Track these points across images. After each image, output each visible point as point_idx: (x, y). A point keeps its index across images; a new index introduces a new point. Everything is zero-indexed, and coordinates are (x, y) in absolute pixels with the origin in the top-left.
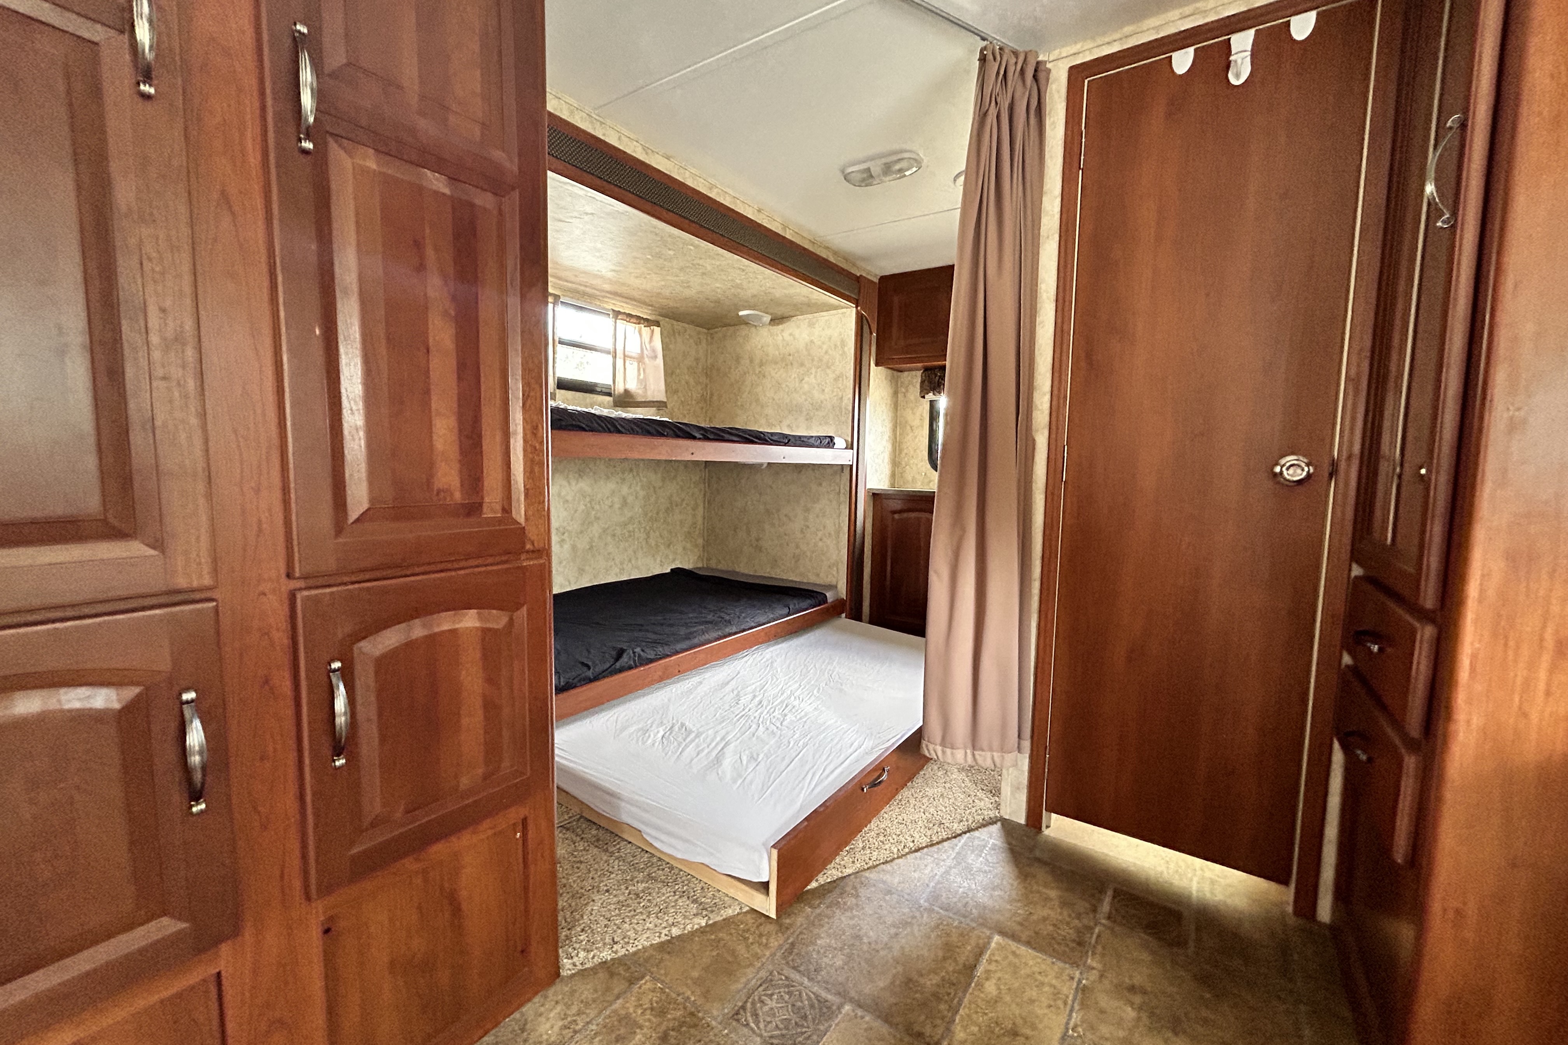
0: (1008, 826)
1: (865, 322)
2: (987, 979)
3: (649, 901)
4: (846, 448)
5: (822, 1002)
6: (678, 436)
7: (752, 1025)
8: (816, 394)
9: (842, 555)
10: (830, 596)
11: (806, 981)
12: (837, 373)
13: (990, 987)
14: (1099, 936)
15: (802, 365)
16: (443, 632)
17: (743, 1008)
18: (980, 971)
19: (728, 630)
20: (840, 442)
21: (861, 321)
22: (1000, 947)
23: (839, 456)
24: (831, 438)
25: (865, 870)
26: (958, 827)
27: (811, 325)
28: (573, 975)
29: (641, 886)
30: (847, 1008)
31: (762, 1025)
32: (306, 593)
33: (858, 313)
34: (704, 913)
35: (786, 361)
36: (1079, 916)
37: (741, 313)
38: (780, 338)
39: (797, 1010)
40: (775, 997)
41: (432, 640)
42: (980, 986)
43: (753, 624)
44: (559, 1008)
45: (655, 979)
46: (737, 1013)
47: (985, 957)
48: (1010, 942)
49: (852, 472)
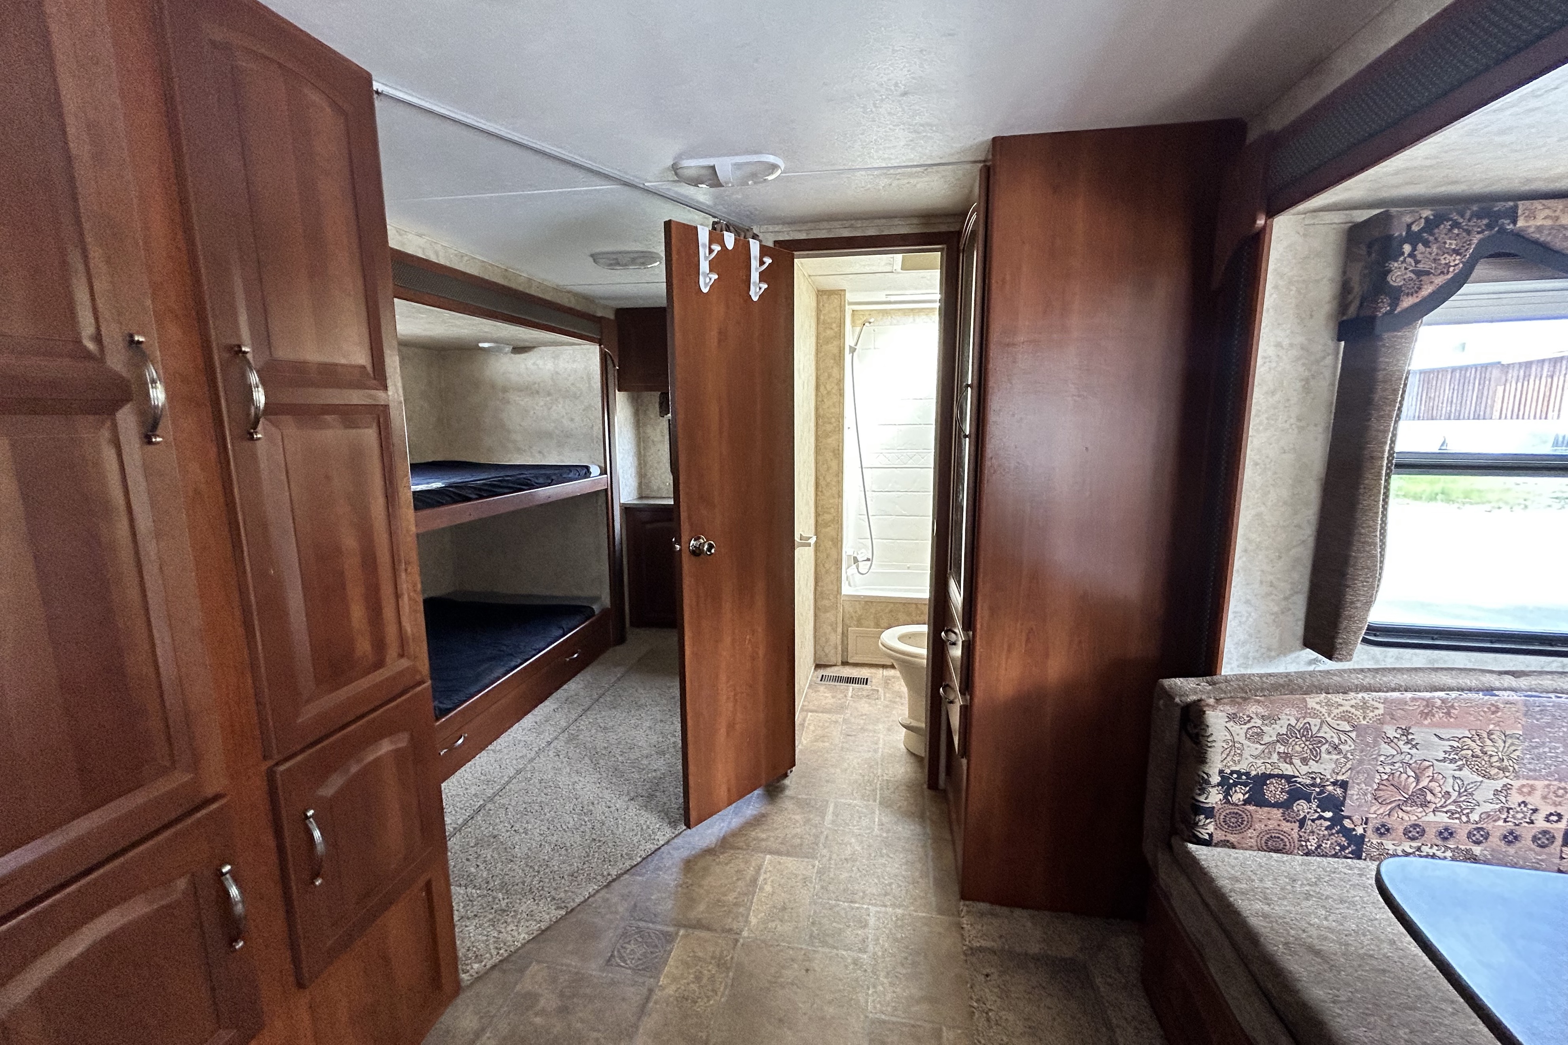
1: (608, 357)
2: (766, 884)
3: (514, 911)
4: (601, 474)
5: (665, 934)
6: (456, 502)
7: (622, 964)
8: (566, 422)
9: (604, 568)
10: (596, 608)
11: (651, 925)
13: (768, 888)
14: (827, 836)
15: (549, 394)
17: (612, 956)
18: (760, 880)
19: (513, 664)
20: (595, 470)
21: (604, 358)
22: (771, 862)
23: (595, 480)
24: (587, 468)
25: (673, 838)
27: (556, 357)
28: (472, 984)
29: (504, 904)
30: (682, 932)
31: (628, 962)
33: (601, 350)
34: (563, 905)
35: (531, 390)
37: (481, 345)
38: (523, 366)
39: (649, 945)
40: (632, 942)
42: (762, 889)
43: (534, 652)
44: (471, 1008)
45: (539, 962)
46: (609, 961)
47: (762, 871)
48: (776, 857)
49: (605, 495)
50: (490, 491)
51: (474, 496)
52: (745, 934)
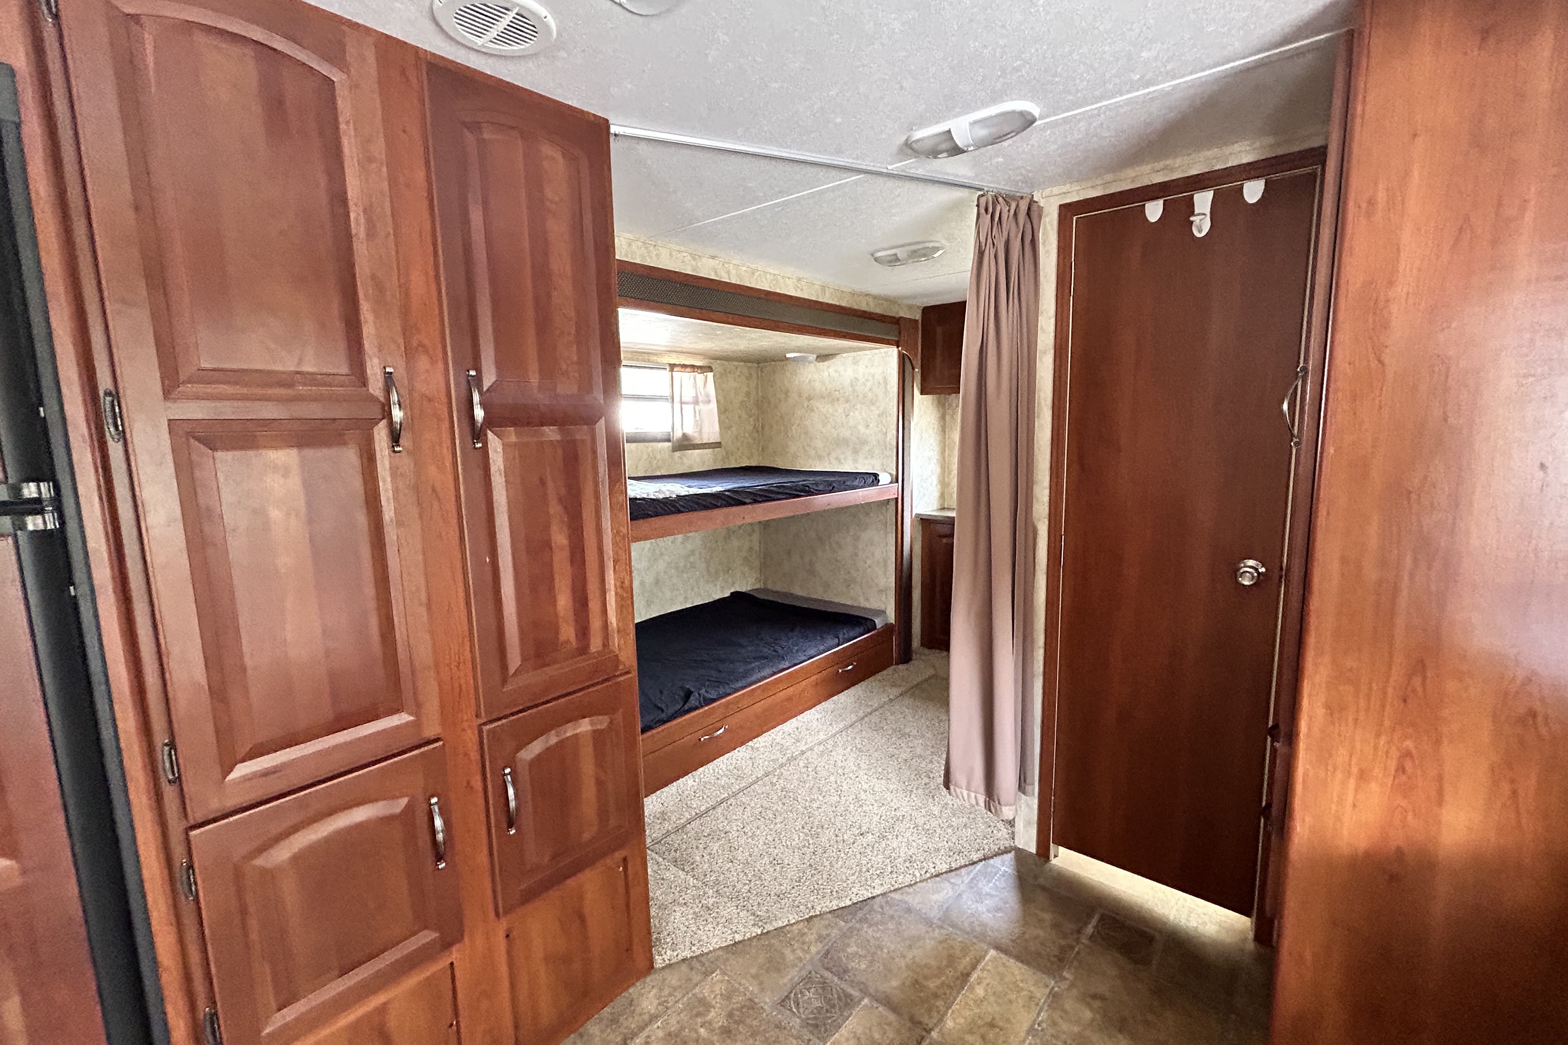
0: (1020, 855)
1: (907, 360)
2: (979, 984)
3: (717, 912)
4: (891, 483)
5: (848, 996)
6: (731, 505)
7: (795, 1010)
8: (862, 429)
9: (890, 581)
10: (879, 623)
11: (836, 979)
12: (881, 409)
13: (980, 991)
14: (1078, 953)
15: (847, 401)
16: (568, 738)
17: (788, 997)
18: (974, 976)
19: (781, 666)
20: (884, 478)
21: (902, 359)
22: (994, 959)
23: (886, 489)
24: (876, 476)
25: (891, 891)
26: (975, 857)
27: (856, 362)
28: (663, 968)
29: (711, 901)
30: (866, 1001)
31: (801, 1010)
32: (488, 727)
33: (899, 352)
34: (760, 924)
35: (831, 397)
36: (1065, 937)
37: (788, 355)
38: (826, 373)
39: (828, 1001)
40: (812, 990)
41: (561, 744)
42: (972, 989)
43: (805, 658)
44: (654, 991)
45: (724, 973)
46: (783, 1001)
47: (979, 967)
48: (1003, 956)
49: (897, 504)
50: (766, 496)
51: (747, 501)
52: (934, 1034)
